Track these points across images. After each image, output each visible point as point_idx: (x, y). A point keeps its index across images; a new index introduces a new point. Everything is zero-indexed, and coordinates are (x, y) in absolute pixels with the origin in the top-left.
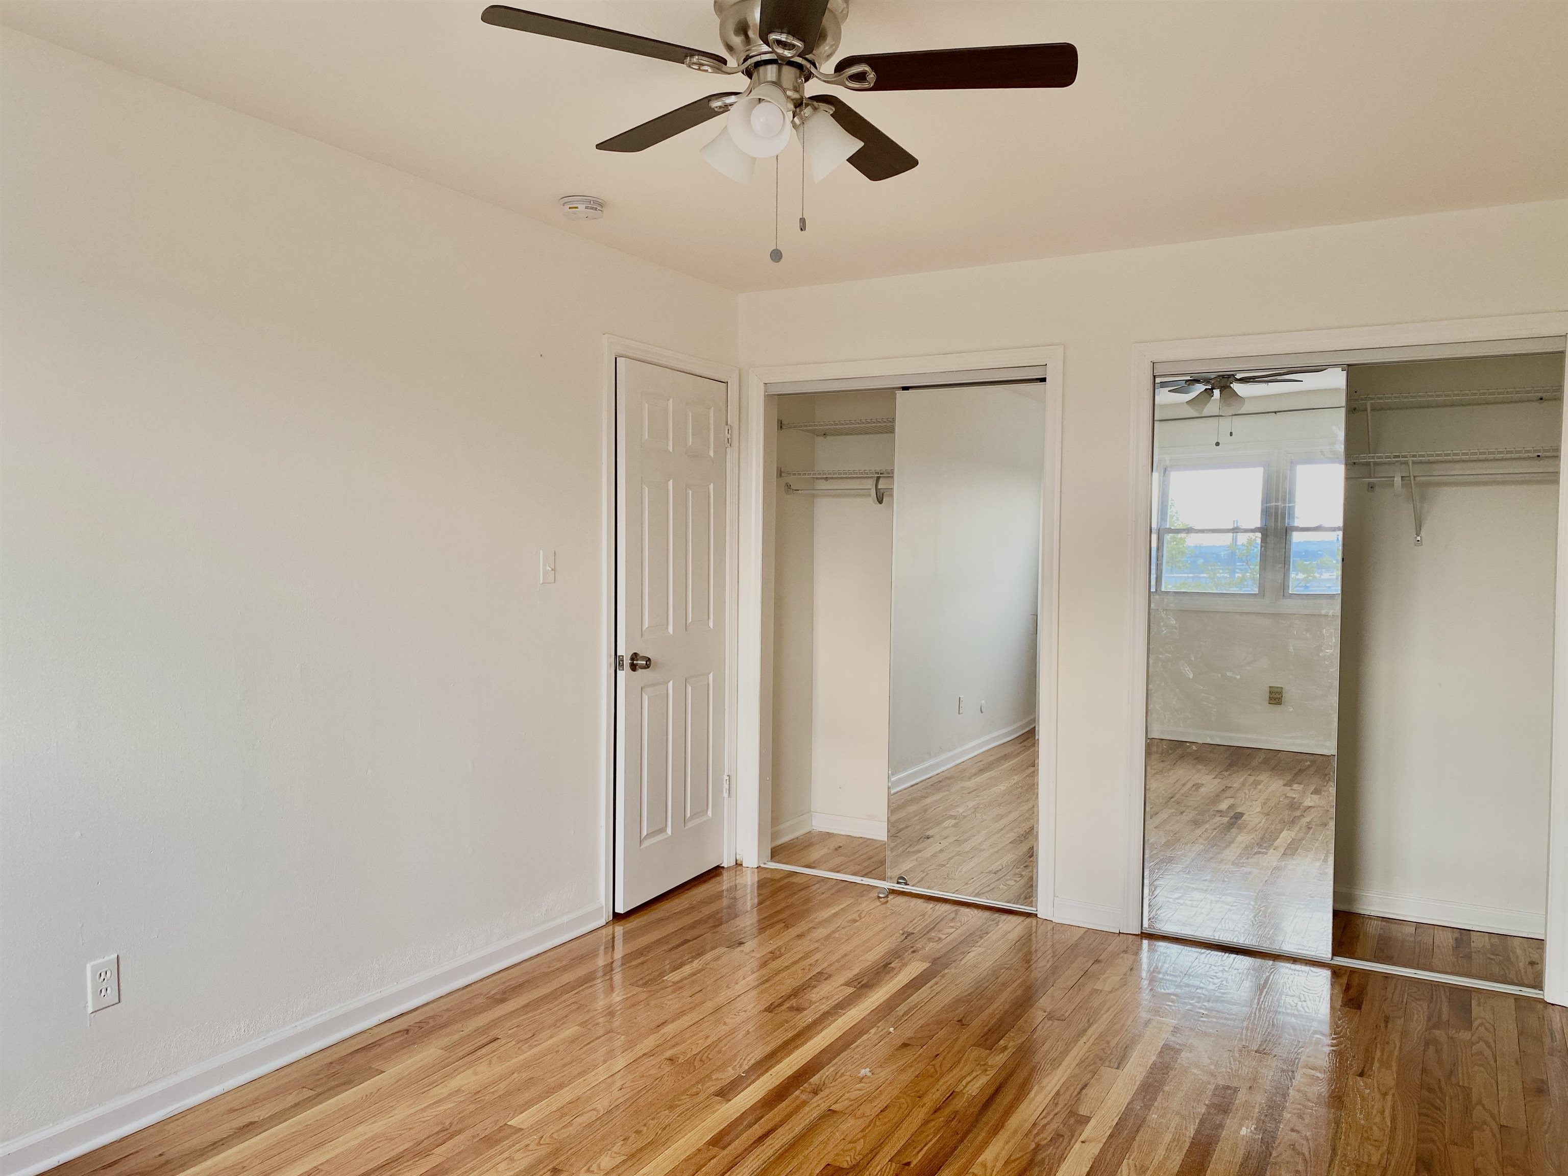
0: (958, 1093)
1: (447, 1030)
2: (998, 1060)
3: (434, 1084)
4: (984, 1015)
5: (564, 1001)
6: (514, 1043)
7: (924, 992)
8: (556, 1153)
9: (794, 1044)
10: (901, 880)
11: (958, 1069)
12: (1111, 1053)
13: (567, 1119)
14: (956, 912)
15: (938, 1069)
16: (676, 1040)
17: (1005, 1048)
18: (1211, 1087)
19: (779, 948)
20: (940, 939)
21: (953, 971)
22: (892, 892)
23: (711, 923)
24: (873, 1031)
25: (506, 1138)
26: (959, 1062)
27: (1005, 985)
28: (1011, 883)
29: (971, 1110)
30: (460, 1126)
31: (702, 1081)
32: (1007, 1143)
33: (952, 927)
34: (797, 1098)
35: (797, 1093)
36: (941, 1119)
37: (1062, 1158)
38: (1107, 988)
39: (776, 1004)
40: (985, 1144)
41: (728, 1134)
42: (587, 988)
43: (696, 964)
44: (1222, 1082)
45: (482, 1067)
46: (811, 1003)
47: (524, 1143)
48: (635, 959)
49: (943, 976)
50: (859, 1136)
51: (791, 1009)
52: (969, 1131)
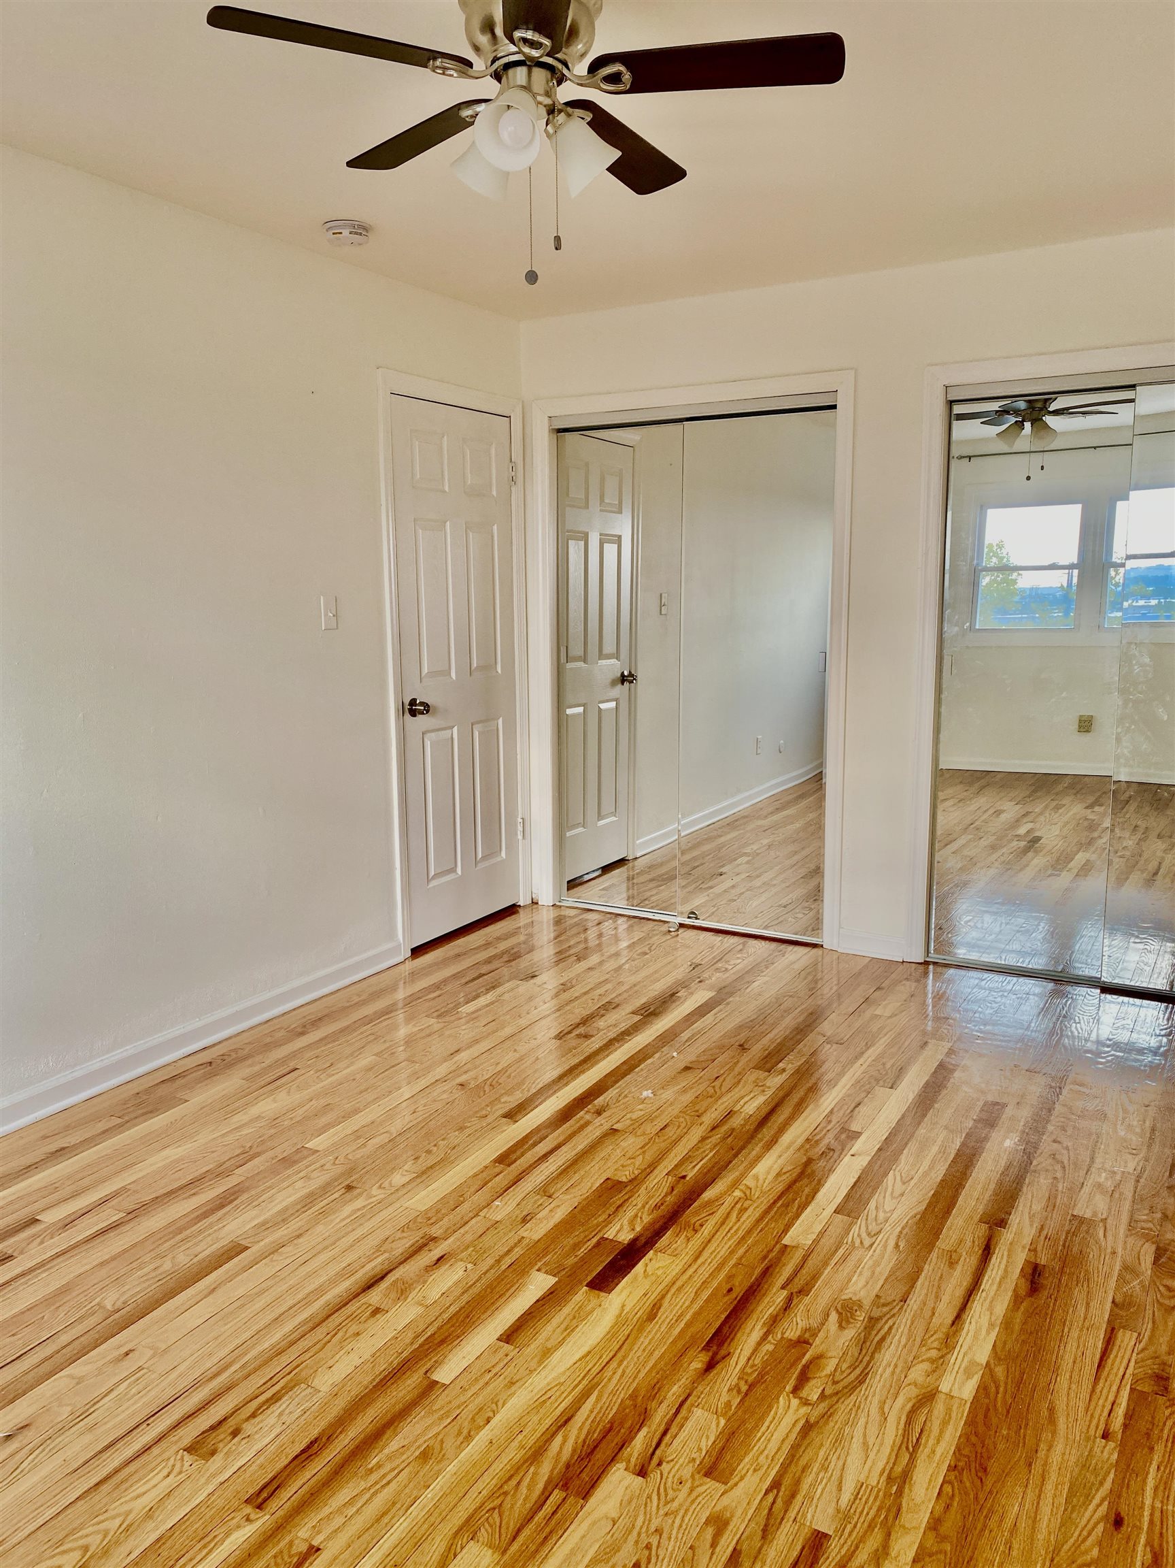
0: (736, 1112)
1: (250, 1061)
2: (775, 1081)
3: (235, 1112)
4: (765, 1041)
5: (362, 1033)
6: (312, 1072)
7: (709, 1018)
8: (351, 1171)
9: (580, 1068)
10: (693, 914)
11: (737, 1090)
12: (886, 1074)
13: (362, 1141)
14: (744, 944)
15: (718, 1090)
16: (469, 1066)
17: (784, 1070)
18: (980, 1104)
19: (570, 981)
20: (726, 969)
21: (737, 999)
22: (682, 925)
23: (505, 958)
24: (657, 1056)
25: (305, 1158)
26: (739, 1082)
27: (788, 1011)
28: (800, 916)
29: (747, 1127)
30: (259, 1150)
31: (491, 1104)
32: (780, 1156)
33: (738, 958)
34: (582, 1118)
35: (582, 1113)
36: (716, 1138)
37: (831, 1170)
38: (887, 1013)
39: (565, 1032)
40: (758, 1159)
41: (514, 1152)
42: (385, 1019)
43: (490, 997)
44: (990, 1098)
45: (282, 1095)
46: (599, 1030)
47: (318, 1165)
48: (430, 993)
49: (728, 1004)
50: (638, 1153)
51: (579, 1036)
52: (743, 1148)
